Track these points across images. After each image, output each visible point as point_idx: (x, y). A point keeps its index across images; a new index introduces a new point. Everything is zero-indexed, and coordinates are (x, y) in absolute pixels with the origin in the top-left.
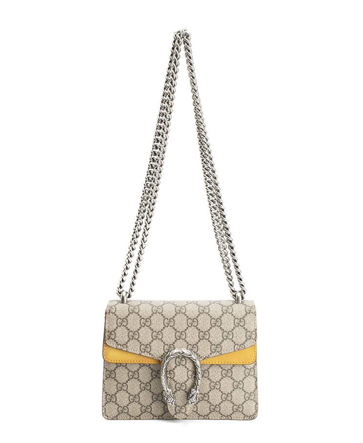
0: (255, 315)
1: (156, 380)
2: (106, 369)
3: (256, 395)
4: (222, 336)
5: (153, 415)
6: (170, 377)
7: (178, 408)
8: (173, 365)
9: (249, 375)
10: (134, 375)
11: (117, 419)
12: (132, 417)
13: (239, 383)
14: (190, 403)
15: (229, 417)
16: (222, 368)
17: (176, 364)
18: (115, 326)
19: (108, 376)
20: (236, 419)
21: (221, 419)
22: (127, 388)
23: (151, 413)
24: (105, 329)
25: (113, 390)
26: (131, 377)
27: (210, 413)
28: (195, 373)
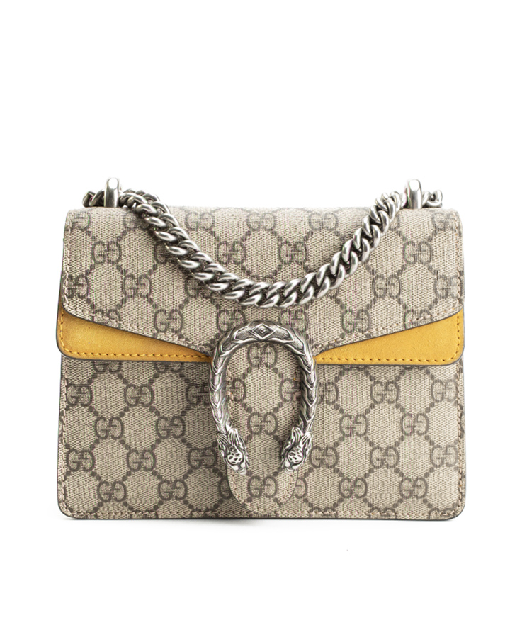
0: (460, 234)
1: (197, 412)
2: (67, 381)
3: (460, 454)
4: (373, 288)
5: (191, 506)
6: (235, 399)
7: (255, 483)
8: (242, 366)
9: (442, 399)
10: (139, 397)
11: (97, 518)
12: (137, 511)
13: (416, 420)
14: (287, 464)
15: (389, 513)
16: (372, 379)
17: (250, 362)
18: (87, 263)
19: (72, 401)
20: (407, 517)
21: (369, 519)
22: (122, 432)
23: (186, 502)
24: (63, 272)
25: (85, 439)
26: (133, 402)
27: (341, 500)
28: (301, 385)
